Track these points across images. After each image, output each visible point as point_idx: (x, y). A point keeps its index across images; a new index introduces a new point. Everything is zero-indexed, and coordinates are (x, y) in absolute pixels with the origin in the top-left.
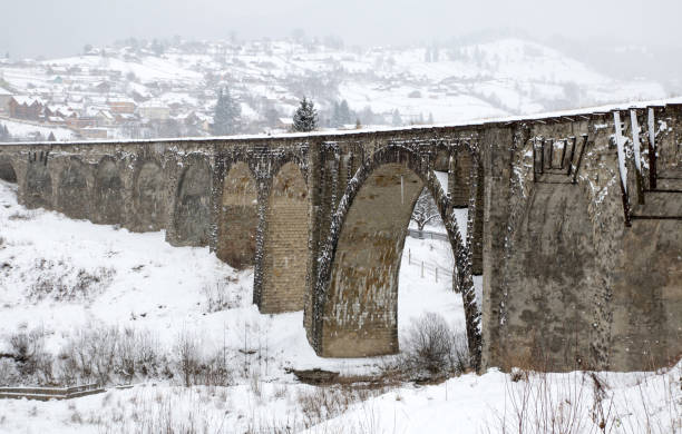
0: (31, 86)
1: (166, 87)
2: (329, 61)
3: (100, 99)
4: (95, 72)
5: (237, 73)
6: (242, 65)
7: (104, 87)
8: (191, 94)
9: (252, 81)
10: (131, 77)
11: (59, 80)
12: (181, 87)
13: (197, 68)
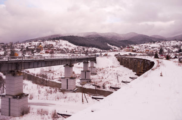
0: (136, 48)
1: (154, 48)
2: (180, 43)
3: (145, 49)
4: (145, 46)
5: (165, 45)
6: (166, 44)
7: (146, 48)
8: (158, 48)
9: (167, 46)
10: (150, 46)
11: (140, 47)
12: (156, 48)
13: (159, 45)
